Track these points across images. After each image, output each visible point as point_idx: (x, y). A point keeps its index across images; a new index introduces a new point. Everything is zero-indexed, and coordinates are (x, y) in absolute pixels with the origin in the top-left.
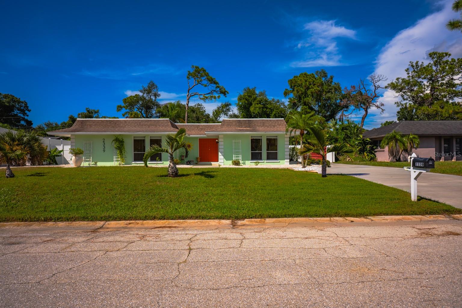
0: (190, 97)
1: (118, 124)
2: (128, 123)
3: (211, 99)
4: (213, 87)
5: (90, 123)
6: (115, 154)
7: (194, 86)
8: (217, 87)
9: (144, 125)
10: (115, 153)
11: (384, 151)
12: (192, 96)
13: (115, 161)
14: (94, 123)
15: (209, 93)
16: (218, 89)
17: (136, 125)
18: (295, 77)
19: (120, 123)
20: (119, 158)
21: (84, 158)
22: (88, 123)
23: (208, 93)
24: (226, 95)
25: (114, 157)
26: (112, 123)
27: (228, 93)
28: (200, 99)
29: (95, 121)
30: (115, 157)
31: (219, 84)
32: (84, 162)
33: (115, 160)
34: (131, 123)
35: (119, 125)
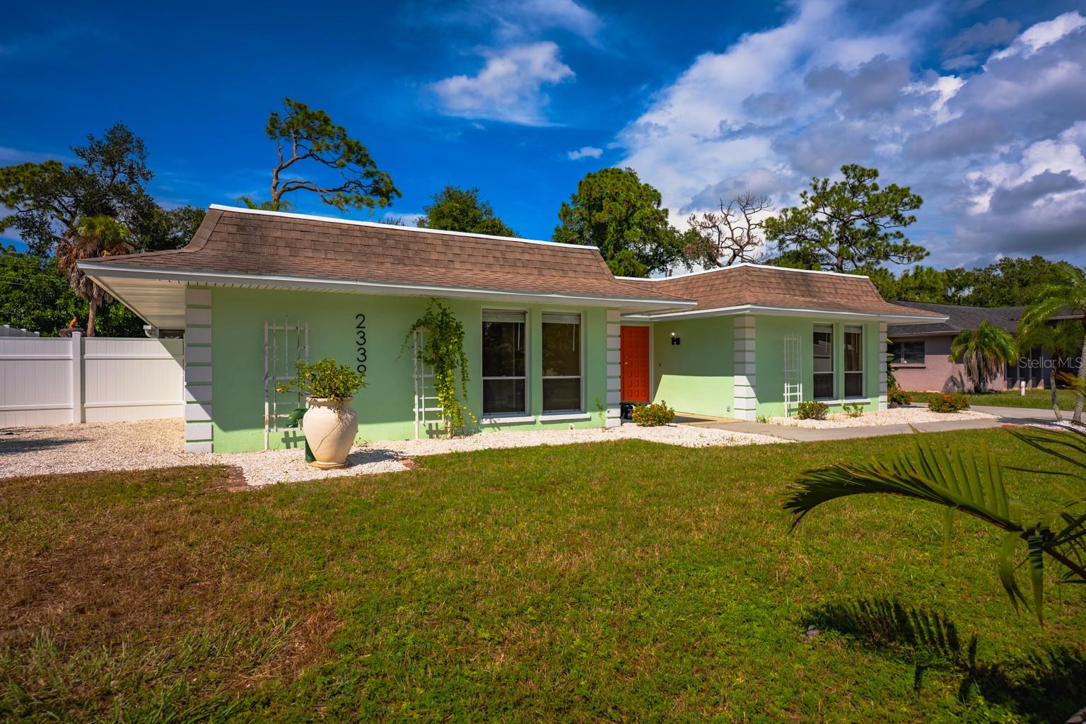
0: (284, 191)
1: (417, 252)
2: (457, 251)
3: (360, 207)
4: (354, 172)
5: (285, 234)
6: (420, 385)
7: (293, 161)
8: (369, 175)
9: (519, 264)
10: (419, 379)
11: (924, 368)
12: (289, 190)
13: (420, 418)
14: (308, 237)
15: (340, 189)
16: (370, 181)
17: (491, 260)
18: (589, 176)
19: (423, 247)
20: (435, 403)
21: (271, 408)
22: (278, 234)
23: (337, 188)
24: (392, 201)
25: (416, 397)
26: (391, 242)
27: (399, 195)
28: (325, 200)
29: (311, 229)
30: (420, 401)
31: (375, 167)
32: (271, 426)
33: (420, 413)
34: (469, 251)
35: (423, 255)
